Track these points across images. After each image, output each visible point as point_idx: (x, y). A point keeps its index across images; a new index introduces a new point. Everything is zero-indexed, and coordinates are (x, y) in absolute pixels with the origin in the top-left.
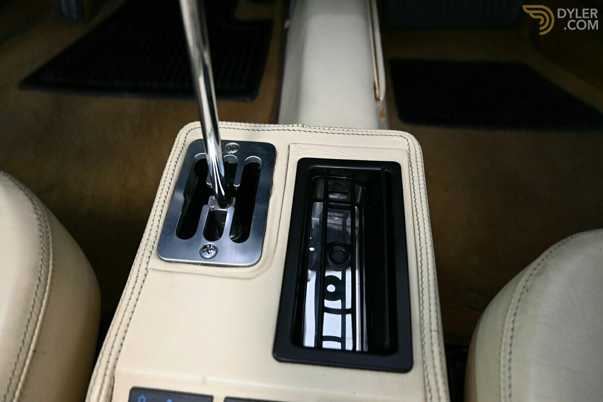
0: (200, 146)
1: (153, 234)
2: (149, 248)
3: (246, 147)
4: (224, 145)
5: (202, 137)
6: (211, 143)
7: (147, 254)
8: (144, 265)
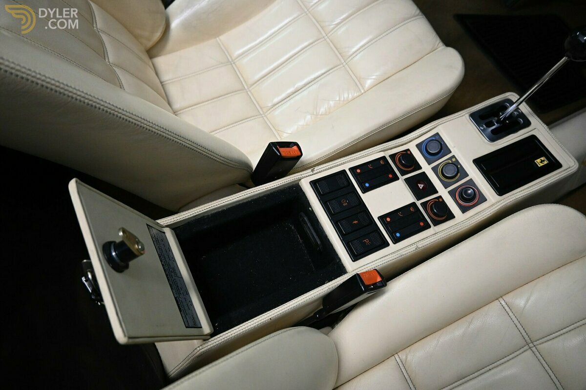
0: (511, 103)
1: (474, 109)
2: (470, 111)
3: (522, 115)
4: (517, 109)
5: (514, 101)
6: (514, 106)
7: (468, 112)
8: (465, 113)
